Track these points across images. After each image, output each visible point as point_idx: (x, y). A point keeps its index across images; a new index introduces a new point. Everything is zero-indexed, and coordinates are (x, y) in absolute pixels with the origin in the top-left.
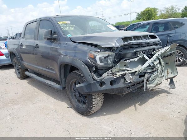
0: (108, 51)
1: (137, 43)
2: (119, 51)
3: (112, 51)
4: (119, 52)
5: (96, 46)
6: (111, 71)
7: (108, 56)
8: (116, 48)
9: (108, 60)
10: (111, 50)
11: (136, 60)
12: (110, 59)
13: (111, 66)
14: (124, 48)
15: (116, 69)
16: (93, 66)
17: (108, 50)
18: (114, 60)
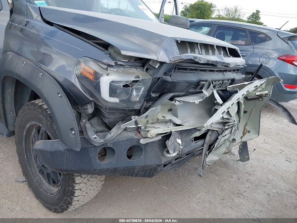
0: (135, 67)
1: (208, 61)
2: (165, 74)
3: (147, 70)
4: (164, 77)
5: (106, 46)
6: (136, 123)
7: (133, 81)
8: (159, 64)
9: (132, 91)
10: (143, 66)
11: (197, 102)
12: (138, 90)
13: (137, 107)
14: (178, 67)
15: (147, 119)
16: (88, 103)
17: (136, 64)
18: (148, 95)
